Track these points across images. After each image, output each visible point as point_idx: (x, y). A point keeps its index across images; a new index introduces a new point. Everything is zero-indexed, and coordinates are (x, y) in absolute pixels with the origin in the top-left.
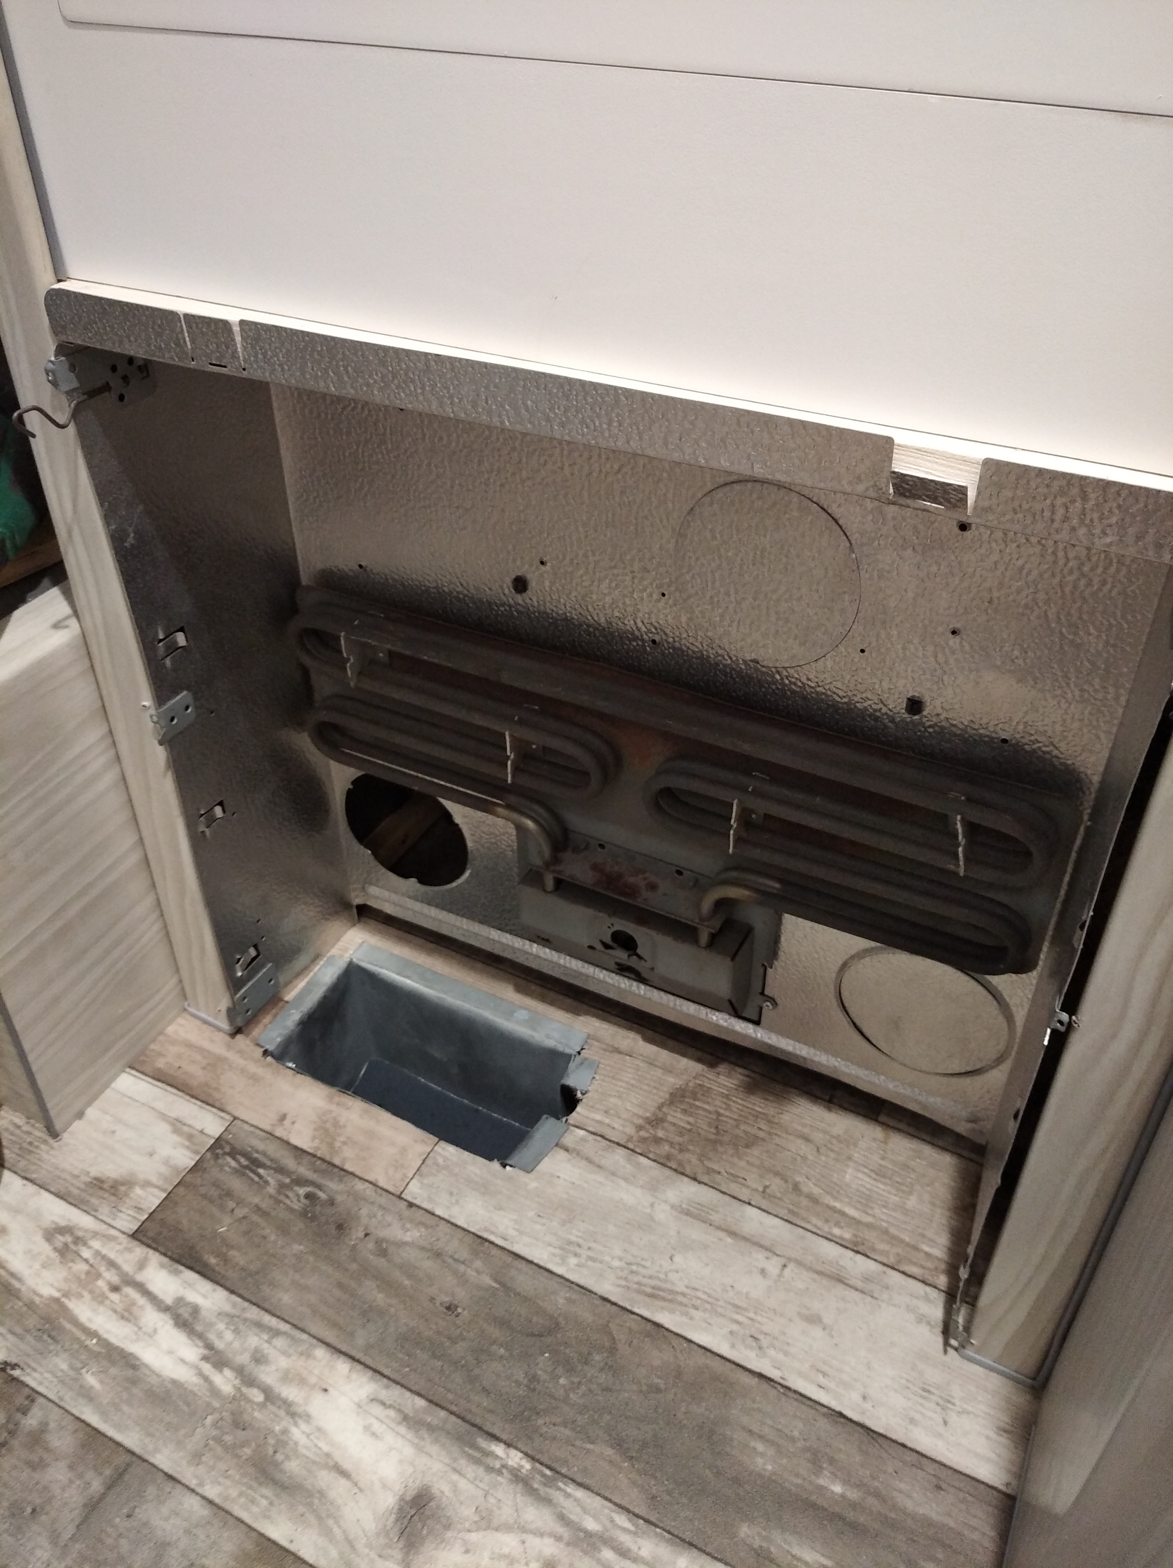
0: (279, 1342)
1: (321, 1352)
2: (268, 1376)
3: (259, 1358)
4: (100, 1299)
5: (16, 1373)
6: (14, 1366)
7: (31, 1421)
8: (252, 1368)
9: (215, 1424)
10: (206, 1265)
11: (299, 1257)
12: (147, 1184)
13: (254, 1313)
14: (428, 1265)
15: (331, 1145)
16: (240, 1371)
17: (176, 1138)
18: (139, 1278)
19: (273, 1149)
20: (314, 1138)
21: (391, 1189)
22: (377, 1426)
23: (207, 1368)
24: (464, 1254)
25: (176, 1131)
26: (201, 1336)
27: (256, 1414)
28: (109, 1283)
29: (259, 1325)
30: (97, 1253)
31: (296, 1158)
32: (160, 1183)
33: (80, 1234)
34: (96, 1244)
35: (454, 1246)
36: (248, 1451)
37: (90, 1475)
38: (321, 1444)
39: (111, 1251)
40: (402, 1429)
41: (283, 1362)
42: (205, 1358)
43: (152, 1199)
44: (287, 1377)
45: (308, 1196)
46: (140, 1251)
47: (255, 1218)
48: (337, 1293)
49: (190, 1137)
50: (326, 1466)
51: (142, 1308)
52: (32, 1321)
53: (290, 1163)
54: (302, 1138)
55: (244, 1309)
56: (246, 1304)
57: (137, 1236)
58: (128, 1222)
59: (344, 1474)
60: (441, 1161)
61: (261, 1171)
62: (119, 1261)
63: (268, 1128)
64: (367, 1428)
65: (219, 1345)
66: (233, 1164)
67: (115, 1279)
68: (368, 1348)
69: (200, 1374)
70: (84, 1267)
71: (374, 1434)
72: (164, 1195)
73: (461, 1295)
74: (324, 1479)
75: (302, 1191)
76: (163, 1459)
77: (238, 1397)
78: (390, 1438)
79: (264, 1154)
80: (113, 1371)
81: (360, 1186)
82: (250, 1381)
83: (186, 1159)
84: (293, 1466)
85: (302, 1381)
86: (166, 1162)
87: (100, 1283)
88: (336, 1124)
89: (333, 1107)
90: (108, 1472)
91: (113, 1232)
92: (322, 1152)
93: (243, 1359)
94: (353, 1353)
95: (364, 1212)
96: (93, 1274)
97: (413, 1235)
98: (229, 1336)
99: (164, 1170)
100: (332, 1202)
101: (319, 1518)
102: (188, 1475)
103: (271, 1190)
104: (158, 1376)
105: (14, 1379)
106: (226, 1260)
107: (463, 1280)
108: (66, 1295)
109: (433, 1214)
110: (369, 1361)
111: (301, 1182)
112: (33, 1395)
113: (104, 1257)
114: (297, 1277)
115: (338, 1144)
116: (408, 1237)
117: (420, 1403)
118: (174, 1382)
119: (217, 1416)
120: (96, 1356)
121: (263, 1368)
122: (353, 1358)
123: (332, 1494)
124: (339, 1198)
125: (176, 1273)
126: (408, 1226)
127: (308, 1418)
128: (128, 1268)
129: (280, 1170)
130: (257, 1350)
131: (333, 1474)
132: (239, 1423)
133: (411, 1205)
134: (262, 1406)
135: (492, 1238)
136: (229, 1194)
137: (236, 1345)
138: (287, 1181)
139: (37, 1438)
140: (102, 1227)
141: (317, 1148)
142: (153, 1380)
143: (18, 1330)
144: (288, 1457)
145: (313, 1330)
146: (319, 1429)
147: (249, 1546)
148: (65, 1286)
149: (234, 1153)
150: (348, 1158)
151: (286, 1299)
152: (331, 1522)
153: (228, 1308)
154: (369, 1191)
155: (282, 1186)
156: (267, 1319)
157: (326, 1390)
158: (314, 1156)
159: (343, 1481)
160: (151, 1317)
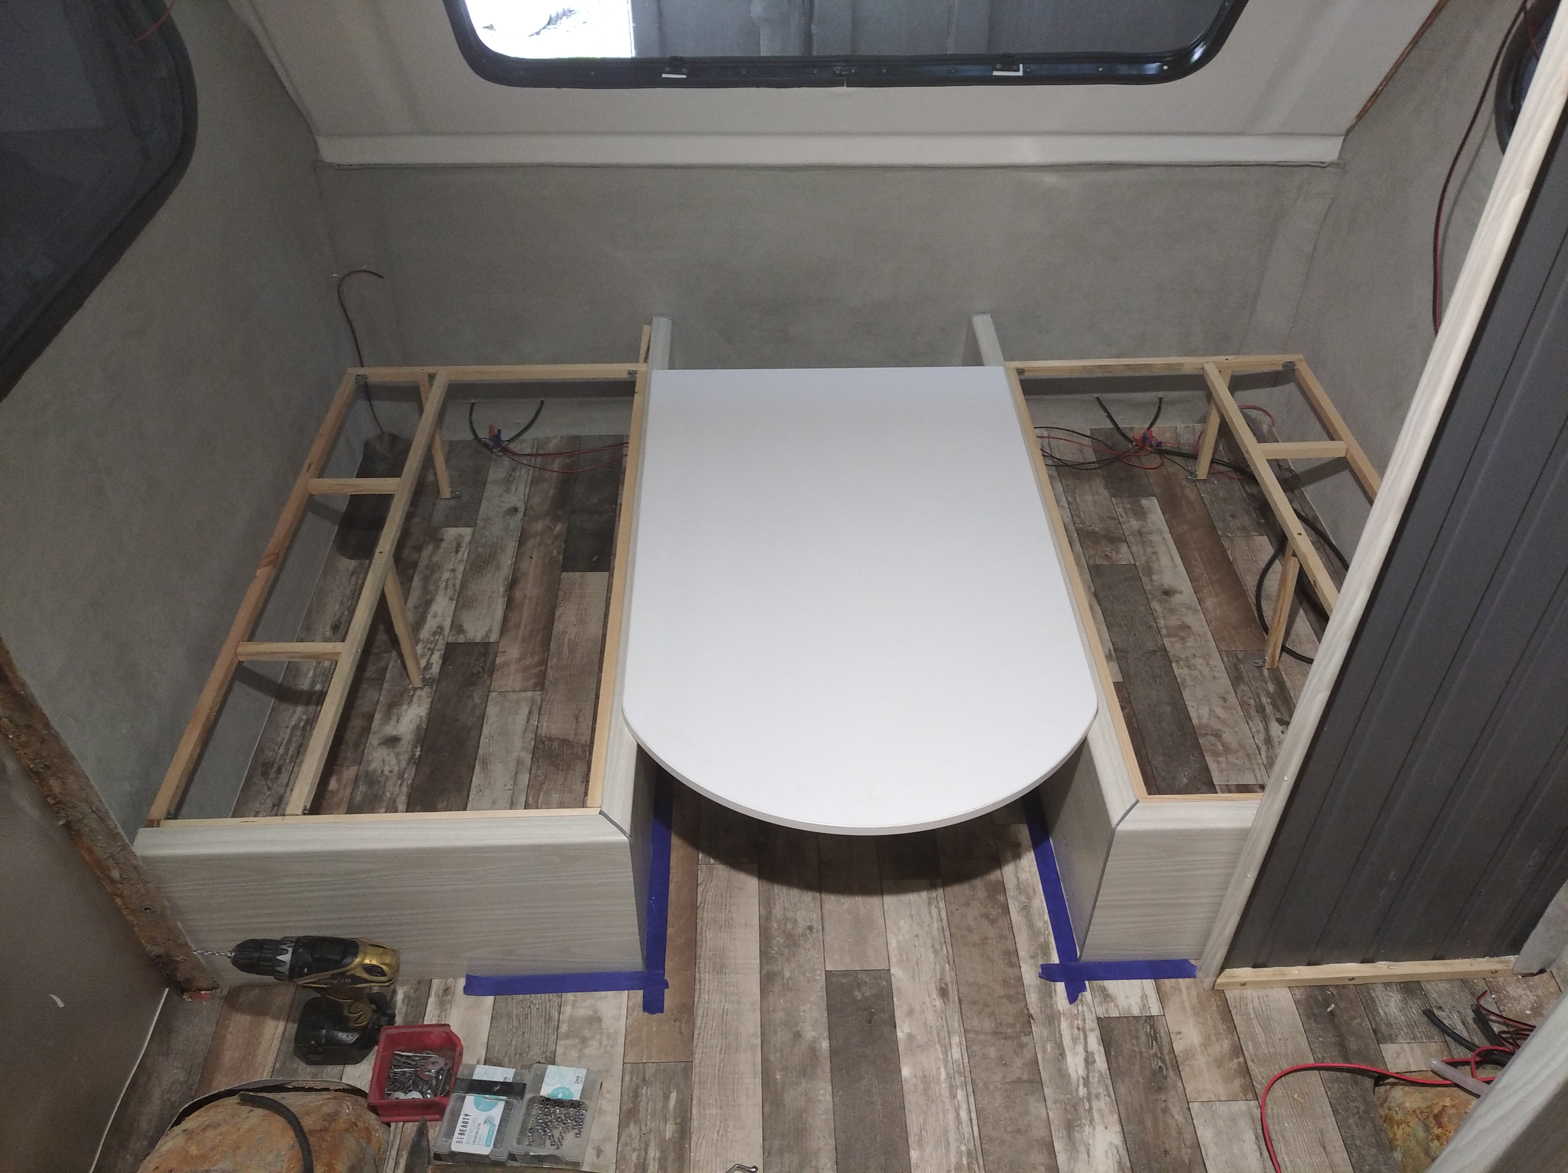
0: (1107, 1099)
1: (1116, 1116)
2: (1095, 1105)
3: (1098, 1097)
4: (1071, 1026)
5: (1032, 1021)
6: (1033, 1019)
7: (1025, 1039)
8: (1093, 1097)
9: (1069, 1099)
10: (1110, 1052)
11: (1138, 1082)
12: (1117, 1006)
13: (1109, 1082)
14: (1174, 1132)
15: (1184, 1061)
16: (1089, 1093)
17: (1139, 1000)
18: (1088, 1033)
19: (1165, 1039)
20: (1181, 1052)
21: (1188, 1097)
22: (1110, 1154)
23: (1081, 1081)
24: (1188, 1143)
25: (1142, 998)
26: (1088, 1070)
27: (1082, 1110)
28: (1078, 1024)
29: (1107, 1088)
30: (1083, 1011)
31: (1169, 1051)
32: (1121, 1010)
33: (1084, 1000)
34: (1085, 1009)
35: (1188, 1137)
36: (1070, 1117)
37: (1026, 1073)
38: (1090, 1140)
39: (1088, 1016)
40: (1116, 1165)
41: (1103, 1106)
42: (1083, 1078)
43: (1114, 1013)
44: (1100, 1111)
45: (1160, 1067)
46: (1095, 1025)
47: (1138, 1054)
48: (1138, 1106)
49: (1144, 1005)
50: (1086, 1147)
51: (1080, 1043)
52: (1049, 1011)
53: (1166, 1050)
54: (1178, 1047)
55: (1107, 1078)
56: (1109, 1077)
57: (1098, 1019)
58: (1101, 1011)
59: (1088, 1154)
60: (1214, 1108)
61: (1154, 1042)
62: (1087, 1021)
63: (1171, 1031)
64: (1107, 1151)
65: (1091, 1078)
66: (1148, 1030)
67: (1081, 1026)
68: (1130, 1132)
69: (1078, 1081)
70: (1076, 1012)
71: (1107, 1156)
72: (1118, 1016)
73: (1174, 1152)
74: (1082, 1148)
75: (1160, 1064)
76: (1047, 1091)
77: (1081, 1100)
78: (1110, 1162)
79: (1161, 1037)
80: (1056, 1051)
81: (1179, 1084)
82: (1089, 1101)
83: (1136, 1012)
84: (1077, 1135)
85: (1103, 1117)
86: (1130, 1005)
87: (1076, 1022)
88: (1193, 1056)
89: (1198, 1049)
90: (1031, 1077)
91: (1093, 1010)
92: (1179, 1060)
93: (1094, 1092)
94: (1125, 1129)
95: (1173, 1093)
96: (1076, 1017)
97: (1179, 1118)
98: (1096, 1080)
99: (1126, 1008)
100: (1165, 1078)
101: (1071, 1157)
102: (1050, 1103)
103: (1152, 1052)
104: (1067, 1068)
105: (1030, 1022)
106: (1117, 1057)
107: (1179, 1149)
108: (1063, 1014)
109: (1192, 1120)
110: (1126, 1135)
111: (1163, 1060)
112: (1031, 1033)
113: (1084, 1015)
114: (1132, 1088)
115: (1187, 1063)
116: (1177, 1117)
117: (1128, 1164)
118: (1069, 1074)
119: (1071, 1097)
120: (1056, 1042)
121: (1096, 1100)
122: (1123, 1129)
123: (1080, 1156)
124: (1169, 1080)
125: (1099, 1044)
126: (1181, 1114)
127: (1094, 1129)
128: (1087, 1027)
129: (1160, 1049)
130: (1099, 1093)
131: (1085, 1151)
132: (1075, 1107)
133: (1189, 1109)
134: (1085, 1110)
135: (1202, 1149)
136: (1138, 1038)
137: (1095, 1085)
138: (1159, 1055)
139: (1022, 1046)
140: (1091, 1004)
141: (1179, 1057)
142: (1064, 1067)
143: (1043, 1009)
144: (1078, 1132)
145: (1120, 1108)
146: (1094, 1136)
147: (1047, 1139)
148: (1065, 1011)
149: (1152, 1027)
150: (1185, 1071)
151: (1122, 1089)
152: (1072, 1161)
153: (1103, 1072)
154: (1180, 1089)
155: (1155, 1055)
156: (1111, 1088)
157: (1106, 1128)
158: (1176, 1058)
159: (1086, 1156)
160: (1080, 1048)
